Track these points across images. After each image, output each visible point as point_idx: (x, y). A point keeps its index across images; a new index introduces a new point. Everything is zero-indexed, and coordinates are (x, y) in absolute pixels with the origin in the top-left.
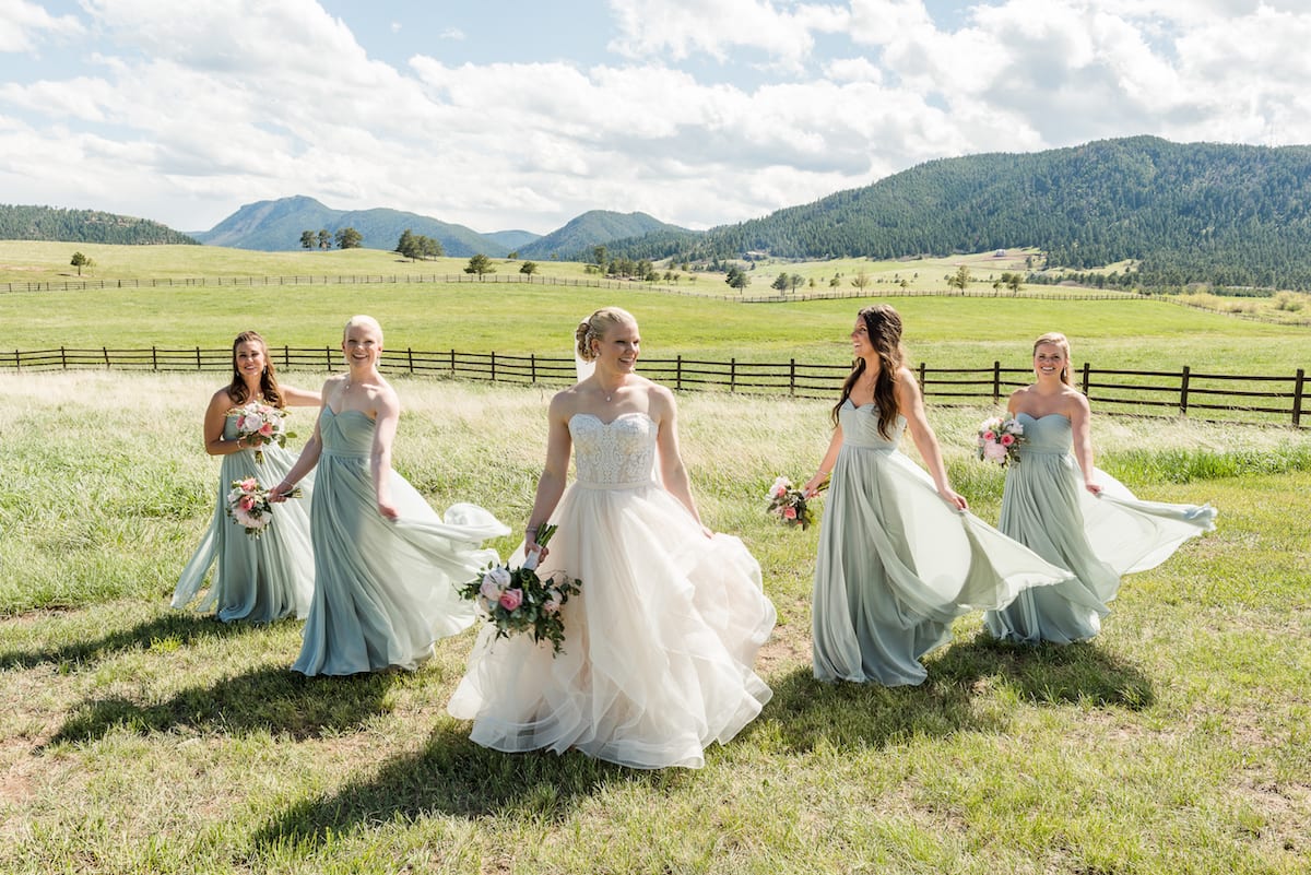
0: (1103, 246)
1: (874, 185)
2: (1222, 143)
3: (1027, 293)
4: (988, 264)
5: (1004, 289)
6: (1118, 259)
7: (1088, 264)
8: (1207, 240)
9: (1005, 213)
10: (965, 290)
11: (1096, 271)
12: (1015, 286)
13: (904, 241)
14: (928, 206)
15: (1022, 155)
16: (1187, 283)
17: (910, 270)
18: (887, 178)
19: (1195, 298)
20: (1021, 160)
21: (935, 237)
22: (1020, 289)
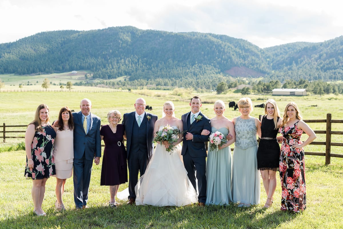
0: (115, 70)
1: (17, 41)
2: (157, 30)
3: (74, 90)
4: (69, 77)
5: (65, 88)
6: (121, 75)
7: (110, 77)
8: (154, 68)
9: (75, 55)
10: (48, 89)
11: (112, 80)
12: (70, 87)
13: (31, 67)
14: (42, 52)
15: (82, 31)
16: (146, 85)
17: (35, 79)
18: (23, 39)
19: (143, 91)
20: (81, 33)
21: (46, 65)
22: (72, 88)
